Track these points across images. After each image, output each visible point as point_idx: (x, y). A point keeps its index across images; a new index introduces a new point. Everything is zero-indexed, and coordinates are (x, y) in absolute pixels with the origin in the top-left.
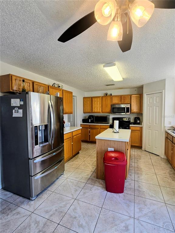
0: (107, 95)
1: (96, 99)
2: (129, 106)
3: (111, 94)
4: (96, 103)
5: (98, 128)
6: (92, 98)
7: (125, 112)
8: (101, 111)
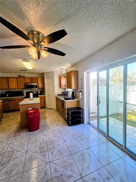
0: (21, 76)
1: (12, 79)
2: (36, 84)
3: (24, 76)
4: (12, 82)
5: (16, 100)
6: (8, 78)
7: (34, 88)
8: (17, 87)
